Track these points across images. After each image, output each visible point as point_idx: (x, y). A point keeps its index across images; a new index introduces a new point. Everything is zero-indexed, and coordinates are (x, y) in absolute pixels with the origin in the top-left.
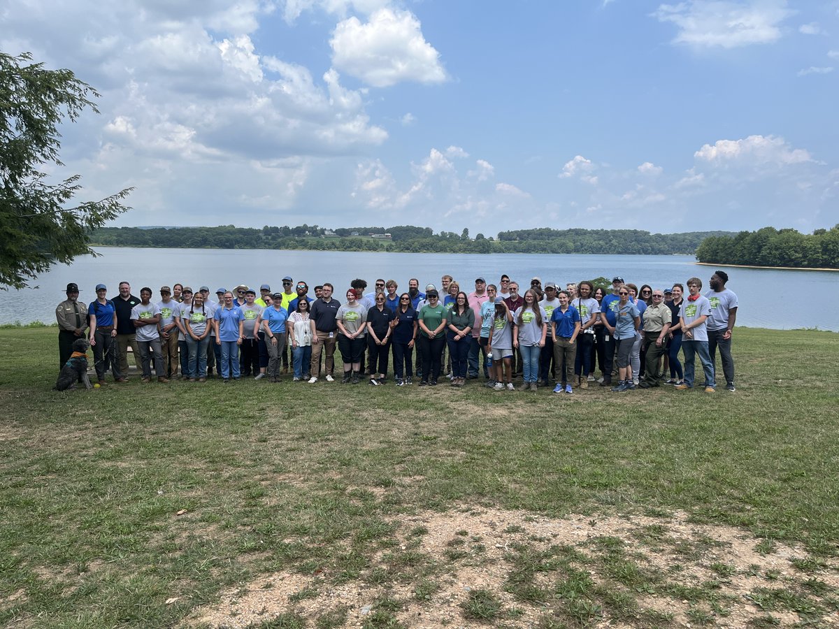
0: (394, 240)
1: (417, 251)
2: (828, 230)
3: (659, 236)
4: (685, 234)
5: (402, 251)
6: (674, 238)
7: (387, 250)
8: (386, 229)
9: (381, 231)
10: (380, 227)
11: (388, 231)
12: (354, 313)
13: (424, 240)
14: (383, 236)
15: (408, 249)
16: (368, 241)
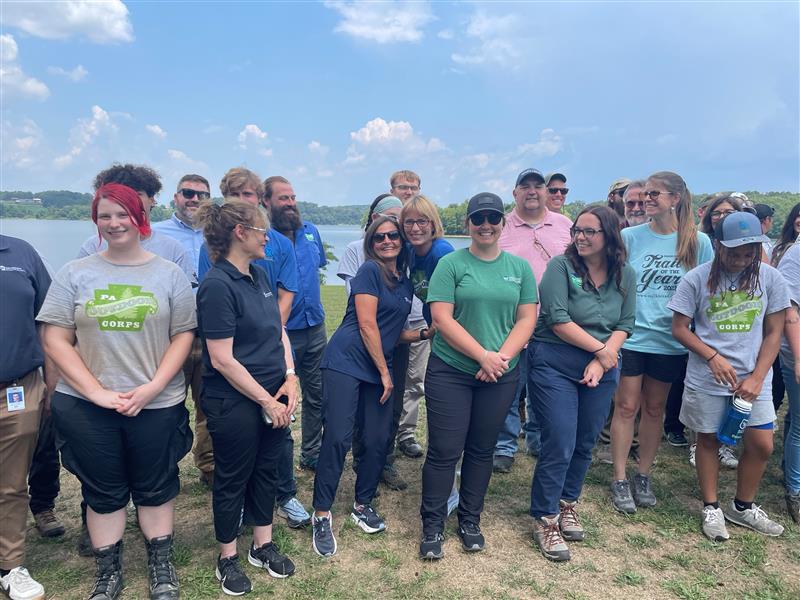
0: (45, 206)
1: (76, 219)
2: (459, 204)
3: (325, 207)
4: (347, 207)
5: (56, 218)
6: (339, 210)
7: (37, 217)
8: (34, 193)
9: (29, 196)
10: (26, 191)
11: (37, 196)
12: (136, 291)
13: (84, 207)
14: (30, 201)
15: (65, 216)
16: (11, 207)
